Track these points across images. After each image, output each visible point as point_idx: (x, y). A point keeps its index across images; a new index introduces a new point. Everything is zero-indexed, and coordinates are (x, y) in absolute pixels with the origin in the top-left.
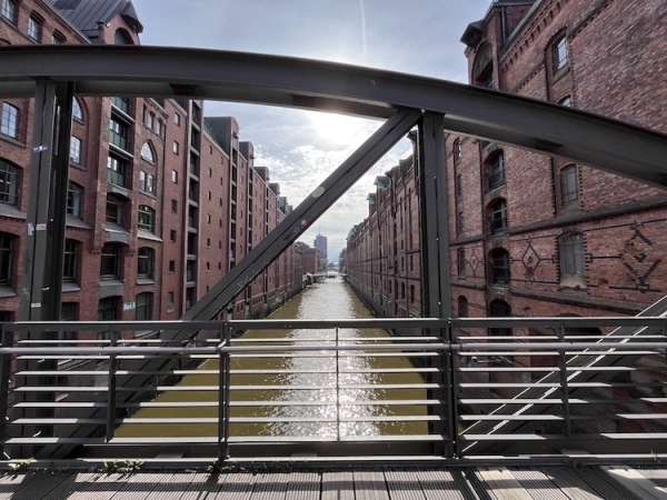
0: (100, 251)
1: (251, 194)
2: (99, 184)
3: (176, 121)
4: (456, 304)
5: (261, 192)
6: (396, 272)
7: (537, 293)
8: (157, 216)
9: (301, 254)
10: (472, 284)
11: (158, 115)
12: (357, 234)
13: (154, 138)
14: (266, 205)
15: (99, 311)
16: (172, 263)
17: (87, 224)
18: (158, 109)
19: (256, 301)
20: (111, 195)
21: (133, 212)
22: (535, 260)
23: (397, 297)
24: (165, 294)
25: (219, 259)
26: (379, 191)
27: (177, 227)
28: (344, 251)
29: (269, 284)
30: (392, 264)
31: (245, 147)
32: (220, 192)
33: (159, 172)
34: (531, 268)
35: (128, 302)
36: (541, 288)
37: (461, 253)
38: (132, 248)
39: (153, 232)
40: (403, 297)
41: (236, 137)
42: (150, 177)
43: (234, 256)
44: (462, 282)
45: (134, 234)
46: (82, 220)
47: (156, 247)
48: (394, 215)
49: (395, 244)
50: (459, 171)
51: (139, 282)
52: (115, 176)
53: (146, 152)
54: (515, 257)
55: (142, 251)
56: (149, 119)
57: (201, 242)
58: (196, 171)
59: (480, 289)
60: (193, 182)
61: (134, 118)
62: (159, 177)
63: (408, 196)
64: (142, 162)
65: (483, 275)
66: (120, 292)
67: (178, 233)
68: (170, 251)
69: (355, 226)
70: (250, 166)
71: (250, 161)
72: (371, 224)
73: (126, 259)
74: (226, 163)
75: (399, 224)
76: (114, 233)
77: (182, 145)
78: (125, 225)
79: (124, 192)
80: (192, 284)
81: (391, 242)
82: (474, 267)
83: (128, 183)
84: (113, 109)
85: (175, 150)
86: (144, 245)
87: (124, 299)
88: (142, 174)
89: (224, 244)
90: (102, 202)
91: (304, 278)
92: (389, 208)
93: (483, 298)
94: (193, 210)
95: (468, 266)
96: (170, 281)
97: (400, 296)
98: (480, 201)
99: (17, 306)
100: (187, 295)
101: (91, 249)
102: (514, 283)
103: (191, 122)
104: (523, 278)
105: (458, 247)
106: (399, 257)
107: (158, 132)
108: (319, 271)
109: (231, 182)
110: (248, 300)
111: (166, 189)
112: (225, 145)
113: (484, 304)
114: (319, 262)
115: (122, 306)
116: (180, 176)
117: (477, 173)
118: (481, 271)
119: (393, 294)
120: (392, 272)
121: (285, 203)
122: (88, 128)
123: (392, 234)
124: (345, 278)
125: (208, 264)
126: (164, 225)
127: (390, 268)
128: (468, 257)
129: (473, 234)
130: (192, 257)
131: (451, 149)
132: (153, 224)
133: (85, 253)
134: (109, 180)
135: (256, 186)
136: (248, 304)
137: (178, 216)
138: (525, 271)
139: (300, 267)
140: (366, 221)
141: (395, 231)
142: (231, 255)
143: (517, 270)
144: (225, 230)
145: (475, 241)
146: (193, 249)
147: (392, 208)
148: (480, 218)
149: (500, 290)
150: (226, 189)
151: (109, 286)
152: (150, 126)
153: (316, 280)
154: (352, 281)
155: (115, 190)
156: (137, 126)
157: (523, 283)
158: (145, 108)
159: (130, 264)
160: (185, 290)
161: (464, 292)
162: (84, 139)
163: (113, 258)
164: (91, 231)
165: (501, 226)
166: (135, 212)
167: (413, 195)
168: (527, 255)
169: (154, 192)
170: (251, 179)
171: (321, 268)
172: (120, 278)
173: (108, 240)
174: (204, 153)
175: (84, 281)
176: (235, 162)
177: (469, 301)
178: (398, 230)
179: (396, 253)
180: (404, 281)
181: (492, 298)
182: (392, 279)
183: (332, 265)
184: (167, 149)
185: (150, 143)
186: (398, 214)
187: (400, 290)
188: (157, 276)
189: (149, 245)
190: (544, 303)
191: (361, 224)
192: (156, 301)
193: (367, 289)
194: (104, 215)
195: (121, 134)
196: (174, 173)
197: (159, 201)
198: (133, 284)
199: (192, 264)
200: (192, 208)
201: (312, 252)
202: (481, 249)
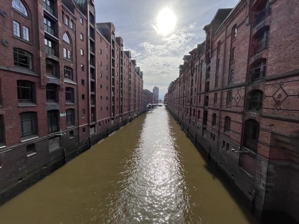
0: (45, 88)
1: (122, 64)
2: (41, 53)
3: (81, 22)
4: (223, 121)
5: (127, 64)
6: (191, 103)
7: (282, 116)
8: (74, 72)
9: (146, 95)
10: (235, 111)
11: (71, 18)
12: (172, 86)
13: (70, 31)
14: (130, 71)
15: (48, 117)
16: (83, 96)
17: (37, 73)
18: (70, 14)
19: (124, 115)
20: (47, 59)
21: (61, 69)
22: (284, 96)
23: (190, 116)
24: (80, 110)
25: (107, 95)
26: (185, 63)
27: (85, 78)
28: (166, 94)
29: (131, 108)
30: (190, 100)
31: (119, 40)
32: (106, 62)
33: (74, 49)
34: (279, 101)
35: (62, 113)
36: (285, 113)
37: (230, 93)
38: (61, 87)
39: (73, 80)
40: (194, 116)
41: (114, 34)
42: (69, 52)
43: (114, 94)
44: (228, 109)
45: (62, 81)
46: (34, 71)
47: (74, 87)
48: (192, 75)
49: (192, 89)
50: (234, 45)
51: (67, 104)
52: (50, 50)
53: (66, 38)
54: (267, 95)
55: (67, 89)
56: (66, 20)
57: (97, 86)
58: (93, 50)
59: (240, 113)
60: (92, 56)
61: (57, 18)
62: (74, 52)
63: (201, 64)
64: (64, 43)
65: (243, 105)
66: (58, 108)
67: (86, 81)
68: (82, 90)
69: (172, 82)
70: (121, 50)
71: (121, 47)
72: (180, 80)
73: (60, 92)
74: (109, 47)
75: (194, 80)
76: (52, 79)
77: (85, 36)
78: (57, 75)
79: (55, 58)
80: (93, 106)
81: (189, 89)
82: (237, 101)
83: (57, 54)
84: (44, 11)
85: (81, 38)
86: (68, 86)
87: (60, 111)
88: (65, 50)
89: (109, 88)
90: (43, 63)
91: (148, 106)
92: (190, 71)
93: (241, 118)
94: (93, 71)
95: (233, 100)
96: (82, 104)
97: (192, 116)
98: (246, 62)
99: (4, 112)
100: (91, 111)
101: (40, 86)
102: (264, 110)
103: (89, 23)
104: (272, 107)
105: (228, 90)
106: (193, 96)
107: (72, 27)
108: (154, 103)
109: (112, 57)
110: (121, 114)
111: (78, 58)
112: (108, 38)
113: (241, 121)
114: (155, 99)
115: (59, 115)
116: (85, 52)
117: (247, 45)
118: (242, 103)
119: (189, 114)
120: (189, 104)
121: (139, 70)
122: (32, 21)
123: (190, 85)
124: (166, 106)
125: (101, 97)
126: (78, 77)
127: (188, 102)
128: (234, 95)
129: (239, 82)
130: (93, 93)
131: (230, 32)
132: (72, 76)
133: (37, 88)
134: (47, 52)
135: (124, 61)
136: (121, 116)
137: (85, 73)
138: (274, 103)
139: (146, 101)
140: (177, 79)
141: (192, 83)
142: (112, 93)
143: (268, 103)
144: (109, 81)
145: (240, 86)
146: (93, 89)
147: (192, 71)
148: (245, 72)
149: (253, 114)
150: (109, 61)
151: (51, 105)
152: (67, 24)
153: (153, 107)
154: (169, 108)
155: (50, 57)
156: (59, 23)
157: (271, 110)
158: (63, 13)
159: (62, 95)
160: (90, 108)
161: (229, 115)
162: (30, 27)
163: (53, 92)
164: (39, 77)
165: (259, 77)
166: (62, 69)
167: (204, 63)
168: (278, 93)
169: (72, 59)
170: (122, 57)
171: (156, 101)
172: (57, 101)
173: (48, 82)
174: (97, 41)
175: (38, 102)
176: (114, 47)
177: (232, 119)
178: (194, 82)
179: (192, 95)
180: (195, 108)
181: (247, 118)
182: (189, 107)
183: (161, 101)
184: (77, 37)
185: (68, 33)
186: (194, 74)
187: (192, 112)
188: (76, 101)
189: (71, 86)
190: (286, 122)
191: (175, 81)
192: (76, 113)
193: (176, 112)
194: (45, 70)
195: (52, 27)
196: (81, 51)
197: (75, 64)
198: (64, 105)
199: (93, 96)
200: (92, 69)
201: (152, 94)
202: (243, 90)
